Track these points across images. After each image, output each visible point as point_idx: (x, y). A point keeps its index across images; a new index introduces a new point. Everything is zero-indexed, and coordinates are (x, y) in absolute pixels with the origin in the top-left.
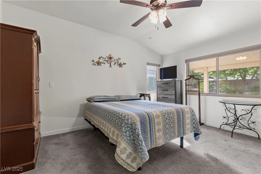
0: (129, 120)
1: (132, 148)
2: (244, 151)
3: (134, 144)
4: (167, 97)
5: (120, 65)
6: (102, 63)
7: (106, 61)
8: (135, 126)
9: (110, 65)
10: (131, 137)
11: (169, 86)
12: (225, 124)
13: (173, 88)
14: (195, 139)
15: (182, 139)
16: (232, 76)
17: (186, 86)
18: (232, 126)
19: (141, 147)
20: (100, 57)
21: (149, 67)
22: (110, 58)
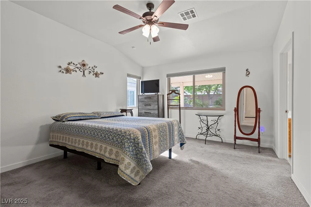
0: (131, 135)
1: (135, 163)
2: (214, 153)
3: (137, 158)
4: (150, 112)
5: (97, 75)
6: (73, 71)
7: (77, 68)
8: (138, 140)
9: (84, 74)
10: (134, 151)
11: (152, 100)
12: (200, 134)
13: (156, 103)
14: (181, 149)
15: (170, 151)
16: (200, 91)
17: (168, 101)
18: (205, 135)
19: (145, 158)
20: (69, 63)
21: (129, 79)
22: (84, 65)
